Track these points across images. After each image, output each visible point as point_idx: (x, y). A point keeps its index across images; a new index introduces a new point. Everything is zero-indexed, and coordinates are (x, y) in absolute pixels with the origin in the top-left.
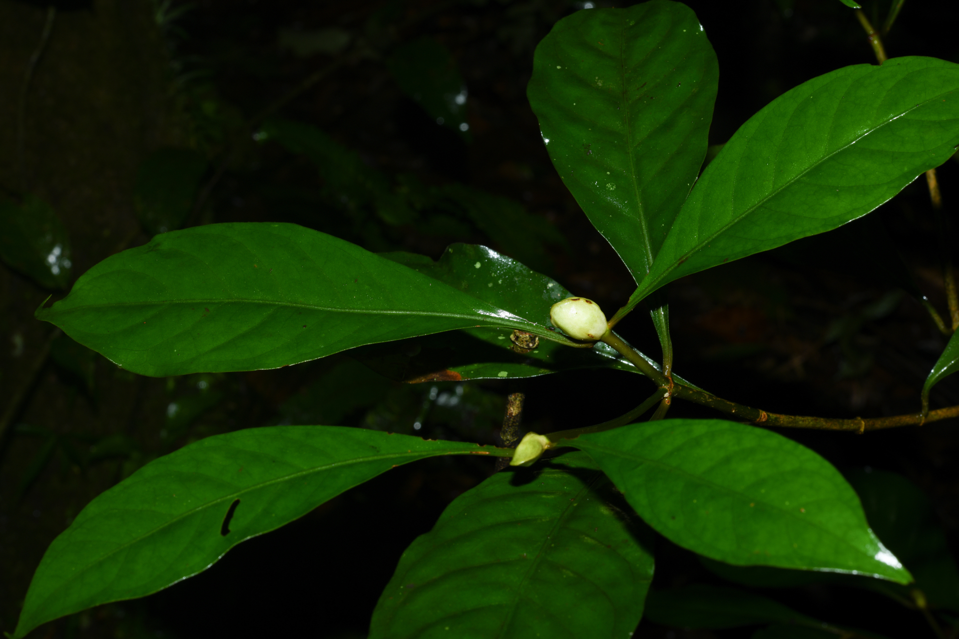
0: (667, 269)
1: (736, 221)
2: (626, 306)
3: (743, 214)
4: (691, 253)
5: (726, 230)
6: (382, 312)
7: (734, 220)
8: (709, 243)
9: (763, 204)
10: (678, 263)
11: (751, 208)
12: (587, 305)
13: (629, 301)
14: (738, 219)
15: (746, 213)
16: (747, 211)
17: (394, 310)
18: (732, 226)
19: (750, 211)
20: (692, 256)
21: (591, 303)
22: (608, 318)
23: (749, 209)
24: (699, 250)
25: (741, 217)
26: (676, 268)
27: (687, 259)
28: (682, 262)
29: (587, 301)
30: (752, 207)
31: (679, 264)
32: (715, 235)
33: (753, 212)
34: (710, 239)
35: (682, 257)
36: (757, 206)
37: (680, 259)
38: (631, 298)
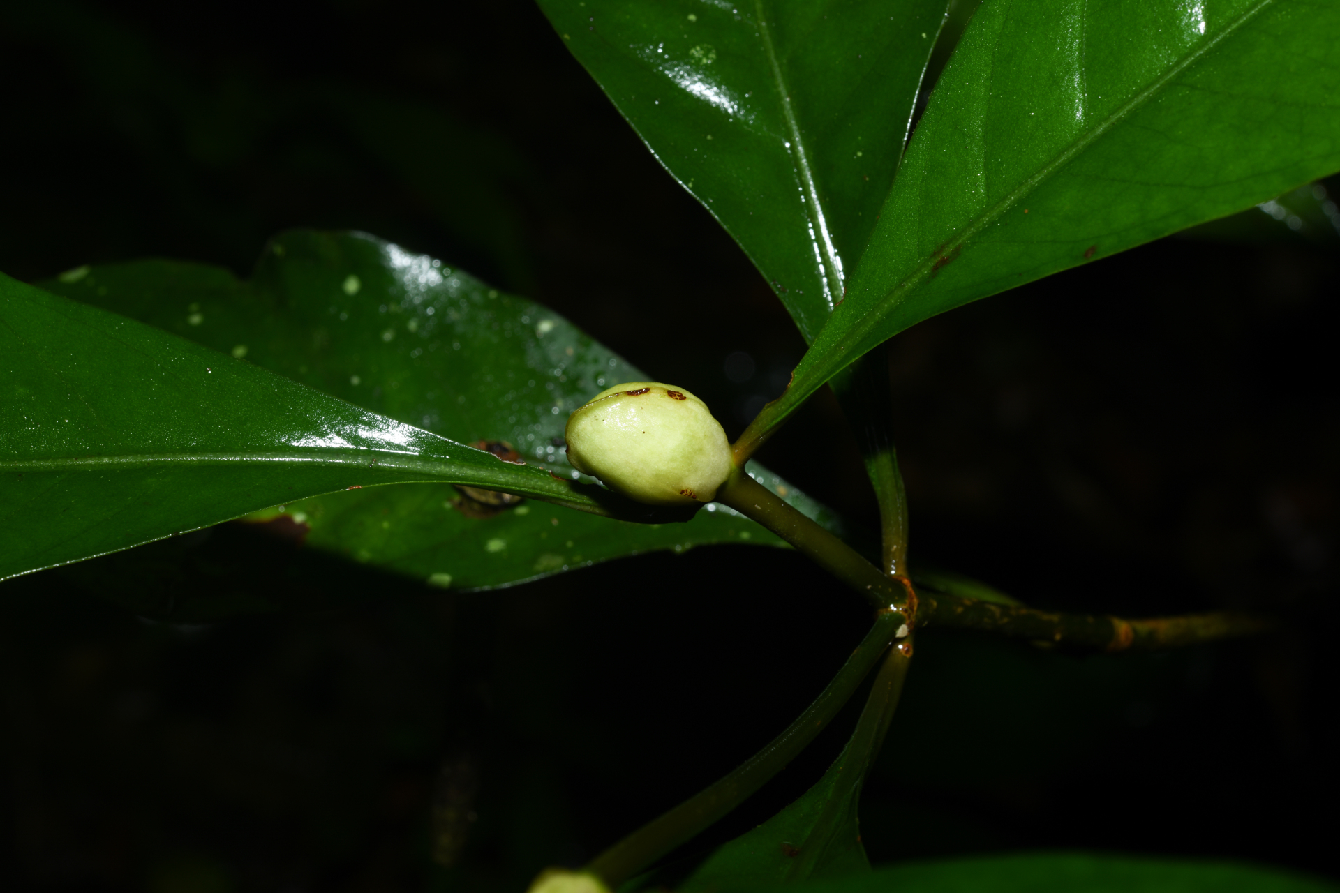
0: (900, 286)
1: (1100, 130)
2: (783, 399)
3: (1120, 107)
4: (968, 234)
5: (1070, 161)
6: (69, 463)
7: (1092, 129)
8: (1021, 202)
9: (1182, 75)
10: (931, 264)
11: (1142, 90)
12: (672, 404)
13: (792, 384)
14: (1104, 125)
15: (1129, 107)
16: (1131, 100)
17: (106, 456)
18: (1090, 147)
19: (1140, 99)
20: (973, 243)
21: (682, 398)
22: (733, 436)
23: (1136, 94)
24: (993, 223)
25: (1114, 118)
26: (926, 281)
27: (957, 252)
28: (944, 262)
29: (671, 394)
30: (1147, 87)
31: (935, 268)
32: (1038, 178)
33: (1152, 100)
34: (1025, 190)
35: (943, 247)
36: (1162, 82)
37: (935, 254)
38: (798, 375)
